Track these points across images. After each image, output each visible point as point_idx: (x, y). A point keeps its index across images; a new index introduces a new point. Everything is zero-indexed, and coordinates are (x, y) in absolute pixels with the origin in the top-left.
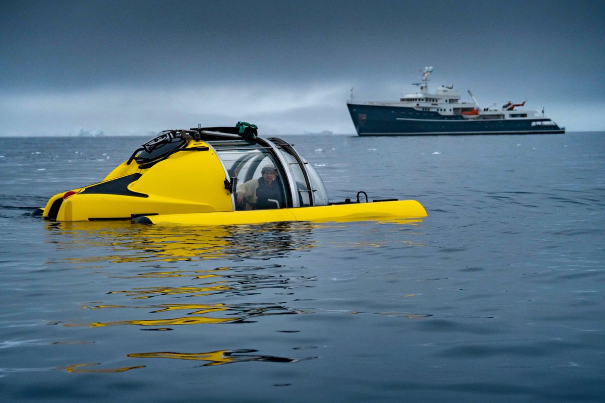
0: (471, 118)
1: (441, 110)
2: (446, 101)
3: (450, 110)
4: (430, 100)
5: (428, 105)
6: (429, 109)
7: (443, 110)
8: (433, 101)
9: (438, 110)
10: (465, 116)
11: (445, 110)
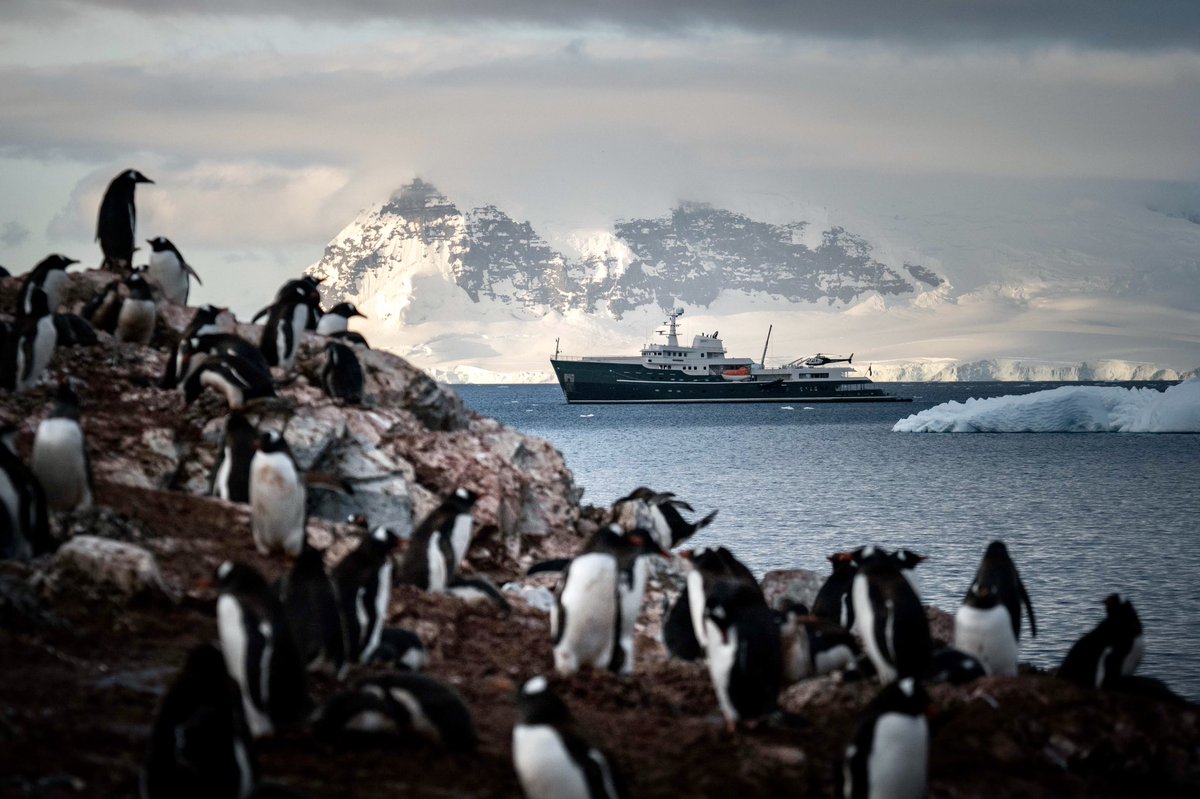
0: (736, 378)
1: (690, 368)
2: (702, 355)
3: (705, 368)
4: (669, 354)
5: (669, 360)
6: (670, 367)
7: (693, 368)
8: (675, 354)
9: (684, 368)
10: (725, 376)
11: (695, 368)
